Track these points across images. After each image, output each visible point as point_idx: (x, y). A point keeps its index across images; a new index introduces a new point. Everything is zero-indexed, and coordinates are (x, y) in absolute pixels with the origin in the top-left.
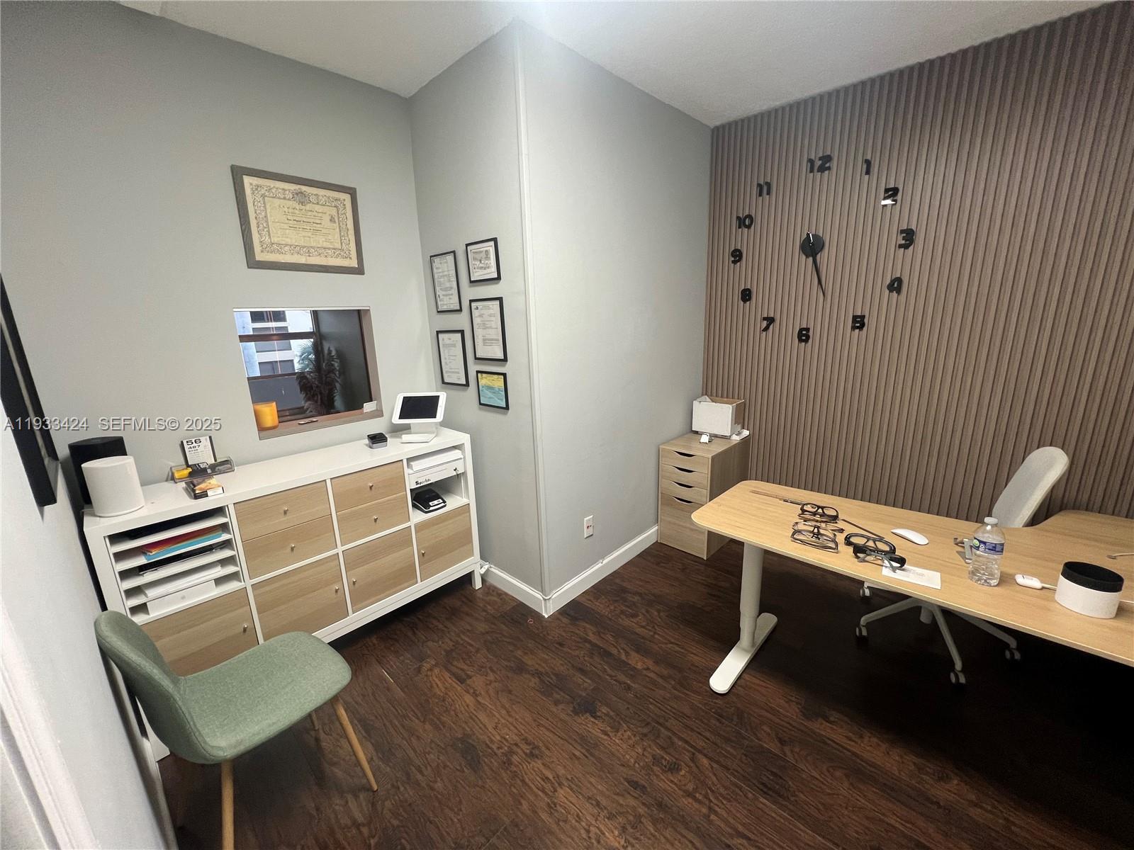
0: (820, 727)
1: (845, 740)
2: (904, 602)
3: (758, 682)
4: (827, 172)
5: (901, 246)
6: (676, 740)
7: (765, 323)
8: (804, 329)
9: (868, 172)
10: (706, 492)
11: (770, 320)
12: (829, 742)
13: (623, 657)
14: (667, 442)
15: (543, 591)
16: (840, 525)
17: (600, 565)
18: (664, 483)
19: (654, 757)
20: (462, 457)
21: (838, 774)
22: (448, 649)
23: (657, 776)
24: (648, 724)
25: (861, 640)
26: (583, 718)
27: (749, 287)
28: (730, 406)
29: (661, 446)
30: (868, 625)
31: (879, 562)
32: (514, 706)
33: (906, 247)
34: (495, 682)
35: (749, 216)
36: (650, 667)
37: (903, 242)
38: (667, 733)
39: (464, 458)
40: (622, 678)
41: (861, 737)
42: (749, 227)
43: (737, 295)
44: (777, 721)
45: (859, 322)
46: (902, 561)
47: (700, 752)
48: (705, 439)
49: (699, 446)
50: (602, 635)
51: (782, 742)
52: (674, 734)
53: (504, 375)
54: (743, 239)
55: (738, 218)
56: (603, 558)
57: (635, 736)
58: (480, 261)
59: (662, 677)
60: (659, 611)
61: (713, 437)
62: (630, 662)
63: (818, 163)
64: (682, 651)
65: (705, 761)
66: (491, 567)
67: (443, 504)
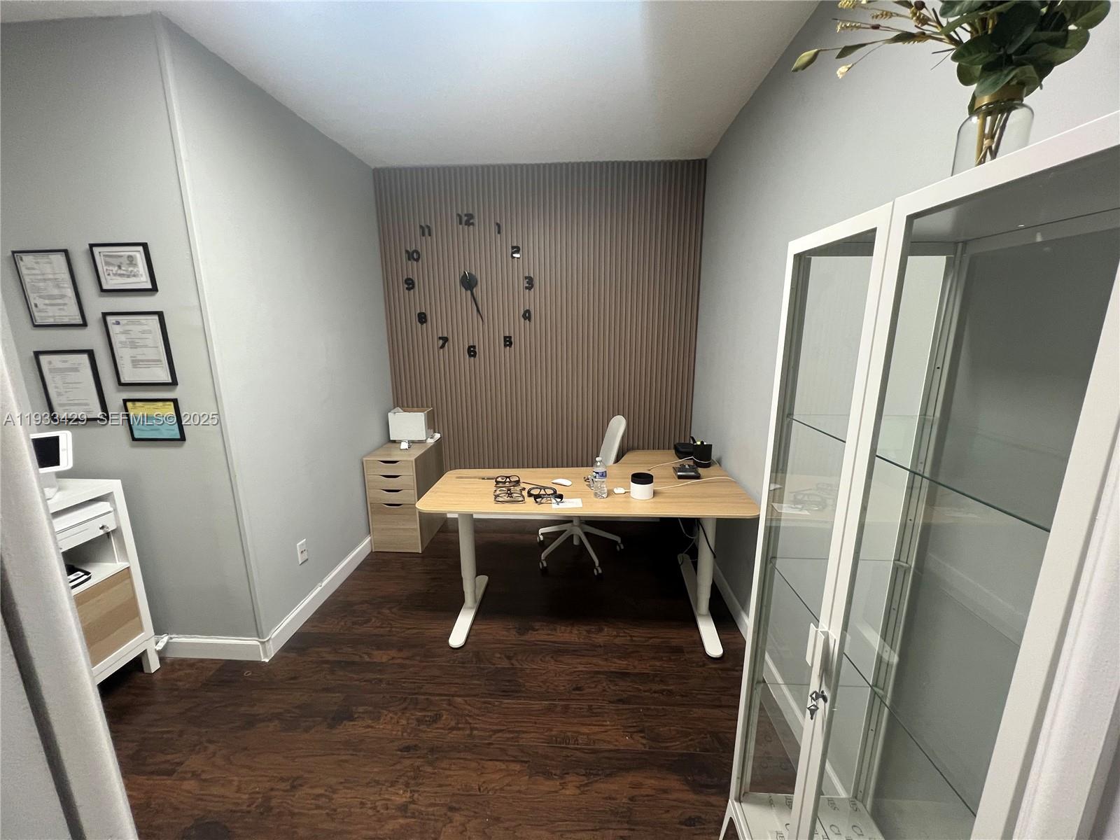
0: (531, 637)
1: (546, 637)
2: (564, 534)
3: (484, 627)
4: (471, 226)
5: (526, 288)
6: (432, 698)
7: (441, 342)
8: (472, 347)
9: (499, 232)
10: (414, 492)
11: (445, 340)
12: (538, 643)
13: (367, 659)
14: (369, 454)
15: (259, 634)
16: (523, 485)
17: (320, 588)
18: (371, 493)
19: (418, 720)
20: (111, 509)
21: (548, 658)
22: (131, 752)
23: (424, 732)
24: (405, 699)
25: (545, 570)
26: (341, 727)
27: (424, 311)
28: (422, 414)
29: (364, 459)
30: (546, 559)
31: (549, 502)
32: (255, 760)
33: (529, 288)
34: (220, 750)
35: (417, 252)
36: (395, 655)
37: (527, 285)
38: (423, 697)
39: (115, 510)
40: (370, 676)
41: (555, 630)
42: (417, 260)
43: (415, 319)
44: (502, 646)
45: (508, 341)
46: (561, 497)
47: (453, 696)
48: (404, 445)
49: (400, 452)
50: (340, 651)
51: (509, 658)
52: (430, 694)
53: (175, 401)
54: (413, 270)
55: (407, 252)
56: (321, 580)
57: (396, 714)
58: (120, 267)
59: (407, 658)
60: (390, 609)
61: (411, 443)
62: (375, 660)
63: (465, 219)
64: (421, 631)
65: (459, 700)
66: (171, 638)
67: (86, 577)
